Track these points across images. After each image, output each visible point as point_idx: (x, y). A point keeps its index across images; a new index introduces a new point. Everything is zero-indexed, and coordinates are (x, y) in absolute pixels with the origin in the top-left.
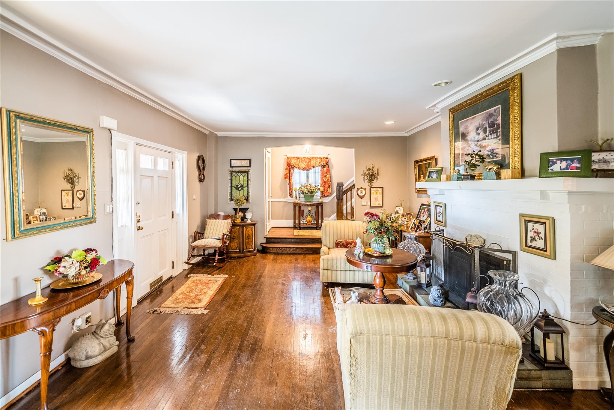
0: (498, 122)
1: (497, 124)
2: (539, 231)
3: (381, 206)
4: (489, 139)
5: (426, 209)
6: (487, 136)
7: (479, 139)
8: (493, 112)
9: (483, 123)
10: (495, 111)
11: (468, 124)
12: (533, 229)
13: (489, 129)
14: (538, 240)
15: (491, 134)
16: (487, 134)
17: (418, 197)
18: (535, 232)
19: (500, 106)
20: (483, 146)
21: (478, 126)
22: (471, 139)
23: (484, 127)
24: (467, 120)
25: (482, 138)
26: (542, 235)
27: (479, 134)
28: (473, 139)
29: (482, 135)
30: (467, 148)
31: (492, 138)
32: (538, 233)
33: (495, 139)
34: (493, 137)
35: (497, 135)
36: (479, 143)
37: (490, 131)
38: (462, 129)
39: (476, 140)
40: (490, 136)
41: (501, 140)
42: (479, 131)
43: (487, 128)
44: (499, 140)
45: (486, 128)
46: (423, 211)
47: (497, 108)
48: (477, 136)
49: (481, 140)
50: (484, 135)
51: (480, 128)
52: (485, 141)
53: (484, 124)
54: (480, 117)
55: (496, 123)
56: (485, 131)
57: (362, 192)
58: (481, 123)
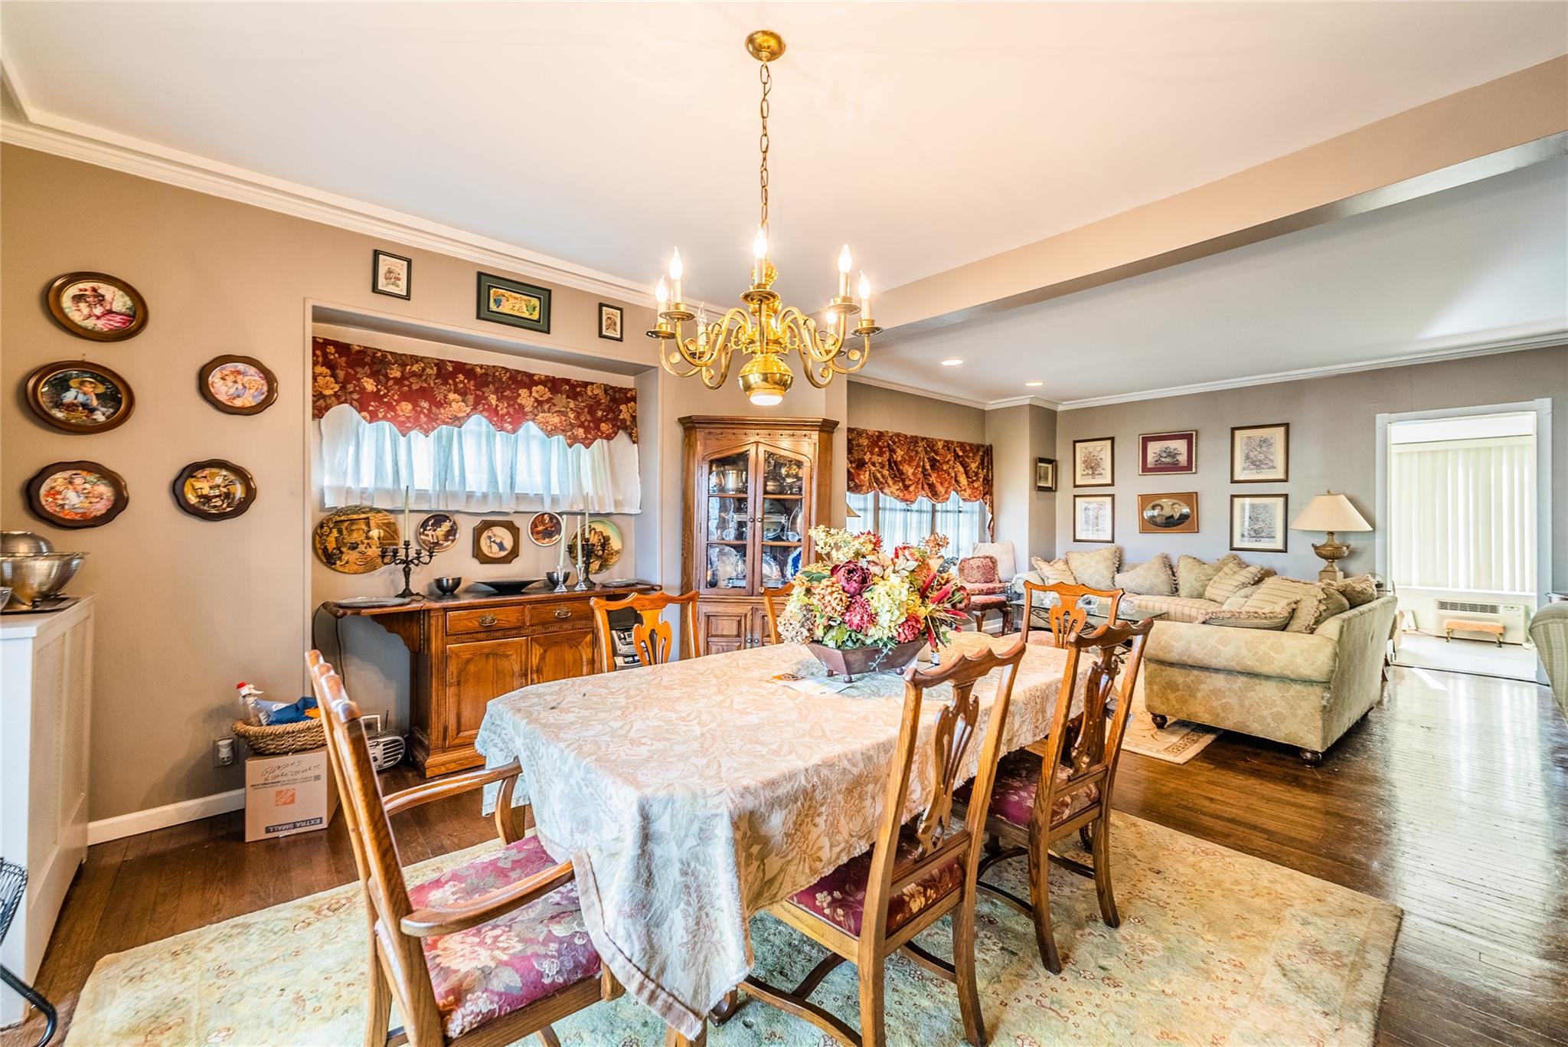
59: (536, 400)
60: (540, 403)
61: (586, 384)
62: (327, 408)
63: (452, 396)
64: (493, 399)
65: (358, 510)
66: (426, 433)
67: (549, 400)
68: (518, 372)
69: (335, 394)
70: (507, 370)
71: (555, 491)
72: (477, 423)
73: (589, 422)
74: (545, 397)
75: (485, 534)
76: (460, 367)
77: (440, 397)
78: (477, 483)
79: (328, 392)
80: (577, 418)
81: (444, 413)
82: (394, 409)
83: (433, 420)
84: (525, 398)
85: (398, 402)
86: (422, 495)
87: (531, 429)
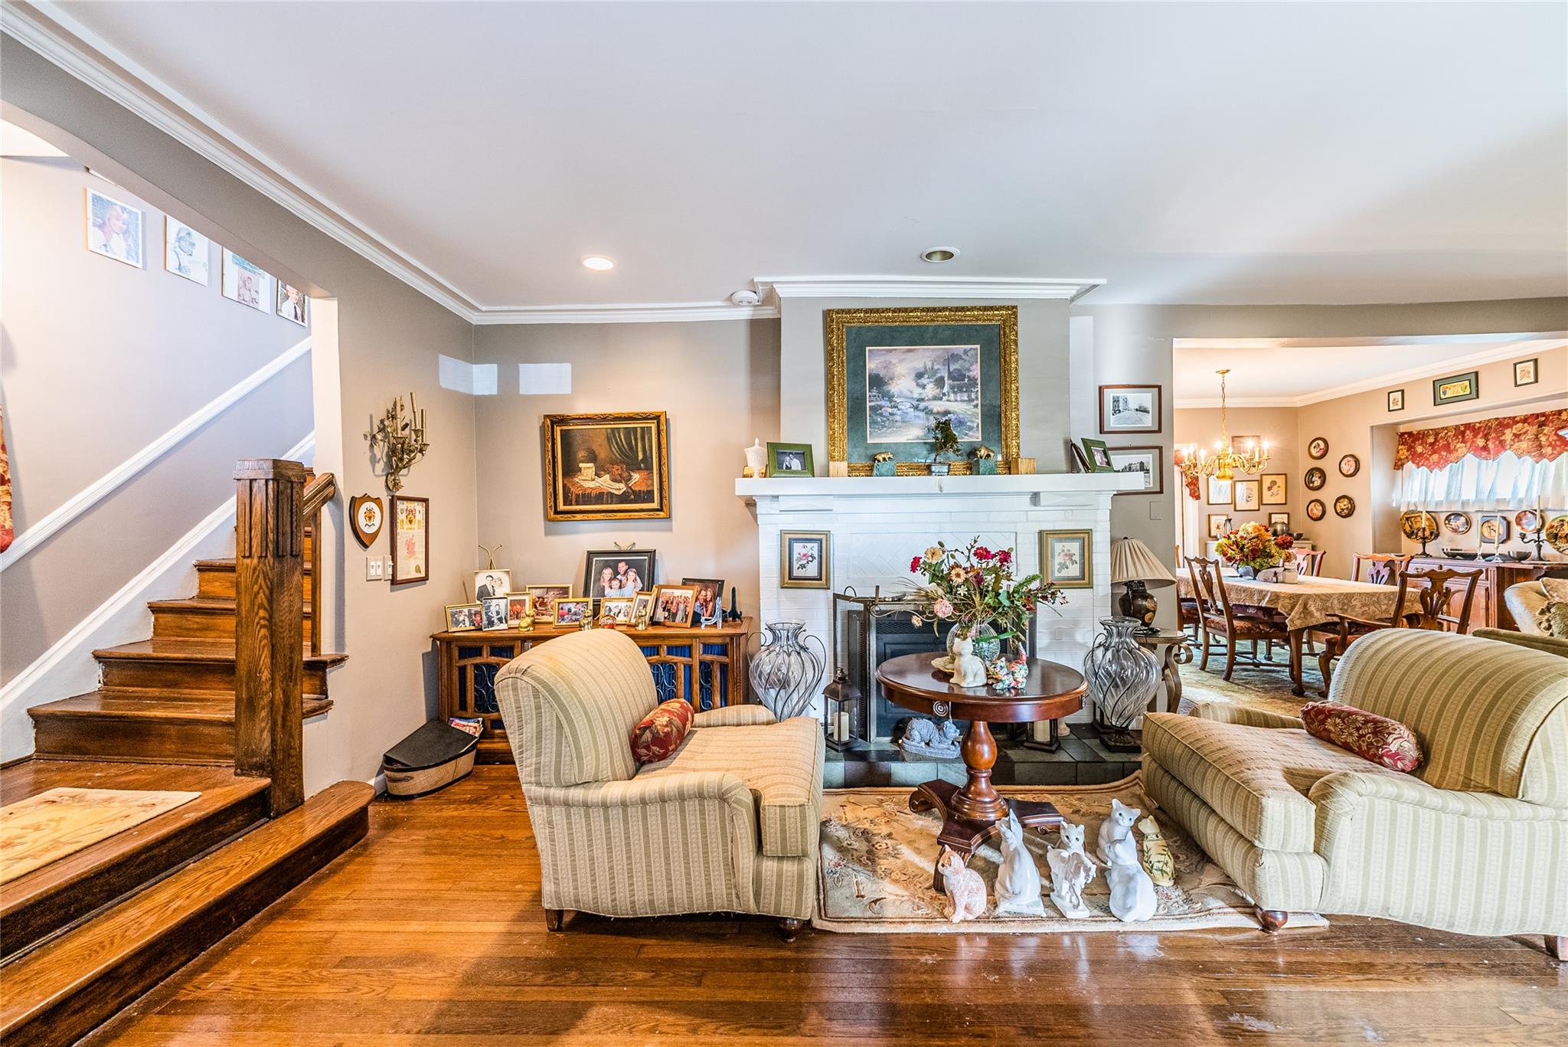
0: (971, 373)
1: (969, 377)
2: (1072, 552)
3: (423, 575)
4: (948, 400)
5: (622, 567)
6: (944, 394)
7: (923, 396)
8: (961, 353)
9: (936, 367)
10: (966, 352)
11: (893, 358)
12: (1063, 551)
13: (951, 381)
14: (1070, 566)
15: (954, 392)
16: (945, 390)
17: (547, 533)
18: (1066, 555)
19: (978, 346)
20: (935, 410)
21: (922, 370)
22: (901, 392)
23: (939, 375)
24: (890, 351)
25: (930, 396)
26: (1077, 558)
27: (924, 387)
28: (906, 393)
29: (931, 390)
30: (890, 410)
31: (956, 401)
32: (1071, 556)
33: (965, 404)
34: (959, 399)
35: (969, 396)
36: (922, 405)
37: (952, 387)
38: (873, 366)
39: (916, 396)
40: (952, 395)
41: (979, 407)
42: (924, 381)
43: (946, 379)
44: (976, 406)
45: (942, 379)
46: (607, 573)
47: (971, 349)
48: (919, 390)
49: (928, 400)
50: (938, 391)
51: (926, 376)
52: (939, 402)
53: (938, 369)
54: (927, 354)
55: (967, 374)
56: (940, 383)
57: (370, 516)
58: (929, 365)
59: (1514, 434)
60: (1517, 436)
61: (1560, 412)
62: (1402, 465)
63: (1459, 445)
64: (1480, 442)
65: (1413, 512)
66: (1441, 469)
67: (1525, 433)
68: (1505, 418)
69: (1407, 458)
70: (1497, 419)
71: (1521, 495)
72: (1470, 459)
73: (1556, 441)
74: (1524, 430)
75: (1486, 524)
76: (1468, 426)
77: (1452, 447)
78: (1468, 494)
79: (1403, 457)
80: (1547, 440)
81: (1453, 456)
82: (1428, 459)
83: (1447, 461)
84: (1508, 435)
85: (1430, 455)
86: (1439, 503)
87: (1508, 455)
